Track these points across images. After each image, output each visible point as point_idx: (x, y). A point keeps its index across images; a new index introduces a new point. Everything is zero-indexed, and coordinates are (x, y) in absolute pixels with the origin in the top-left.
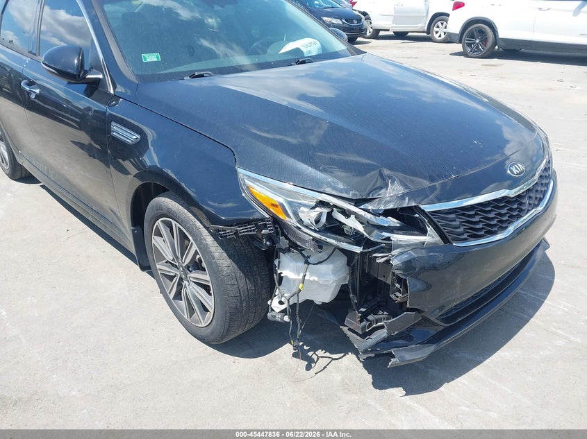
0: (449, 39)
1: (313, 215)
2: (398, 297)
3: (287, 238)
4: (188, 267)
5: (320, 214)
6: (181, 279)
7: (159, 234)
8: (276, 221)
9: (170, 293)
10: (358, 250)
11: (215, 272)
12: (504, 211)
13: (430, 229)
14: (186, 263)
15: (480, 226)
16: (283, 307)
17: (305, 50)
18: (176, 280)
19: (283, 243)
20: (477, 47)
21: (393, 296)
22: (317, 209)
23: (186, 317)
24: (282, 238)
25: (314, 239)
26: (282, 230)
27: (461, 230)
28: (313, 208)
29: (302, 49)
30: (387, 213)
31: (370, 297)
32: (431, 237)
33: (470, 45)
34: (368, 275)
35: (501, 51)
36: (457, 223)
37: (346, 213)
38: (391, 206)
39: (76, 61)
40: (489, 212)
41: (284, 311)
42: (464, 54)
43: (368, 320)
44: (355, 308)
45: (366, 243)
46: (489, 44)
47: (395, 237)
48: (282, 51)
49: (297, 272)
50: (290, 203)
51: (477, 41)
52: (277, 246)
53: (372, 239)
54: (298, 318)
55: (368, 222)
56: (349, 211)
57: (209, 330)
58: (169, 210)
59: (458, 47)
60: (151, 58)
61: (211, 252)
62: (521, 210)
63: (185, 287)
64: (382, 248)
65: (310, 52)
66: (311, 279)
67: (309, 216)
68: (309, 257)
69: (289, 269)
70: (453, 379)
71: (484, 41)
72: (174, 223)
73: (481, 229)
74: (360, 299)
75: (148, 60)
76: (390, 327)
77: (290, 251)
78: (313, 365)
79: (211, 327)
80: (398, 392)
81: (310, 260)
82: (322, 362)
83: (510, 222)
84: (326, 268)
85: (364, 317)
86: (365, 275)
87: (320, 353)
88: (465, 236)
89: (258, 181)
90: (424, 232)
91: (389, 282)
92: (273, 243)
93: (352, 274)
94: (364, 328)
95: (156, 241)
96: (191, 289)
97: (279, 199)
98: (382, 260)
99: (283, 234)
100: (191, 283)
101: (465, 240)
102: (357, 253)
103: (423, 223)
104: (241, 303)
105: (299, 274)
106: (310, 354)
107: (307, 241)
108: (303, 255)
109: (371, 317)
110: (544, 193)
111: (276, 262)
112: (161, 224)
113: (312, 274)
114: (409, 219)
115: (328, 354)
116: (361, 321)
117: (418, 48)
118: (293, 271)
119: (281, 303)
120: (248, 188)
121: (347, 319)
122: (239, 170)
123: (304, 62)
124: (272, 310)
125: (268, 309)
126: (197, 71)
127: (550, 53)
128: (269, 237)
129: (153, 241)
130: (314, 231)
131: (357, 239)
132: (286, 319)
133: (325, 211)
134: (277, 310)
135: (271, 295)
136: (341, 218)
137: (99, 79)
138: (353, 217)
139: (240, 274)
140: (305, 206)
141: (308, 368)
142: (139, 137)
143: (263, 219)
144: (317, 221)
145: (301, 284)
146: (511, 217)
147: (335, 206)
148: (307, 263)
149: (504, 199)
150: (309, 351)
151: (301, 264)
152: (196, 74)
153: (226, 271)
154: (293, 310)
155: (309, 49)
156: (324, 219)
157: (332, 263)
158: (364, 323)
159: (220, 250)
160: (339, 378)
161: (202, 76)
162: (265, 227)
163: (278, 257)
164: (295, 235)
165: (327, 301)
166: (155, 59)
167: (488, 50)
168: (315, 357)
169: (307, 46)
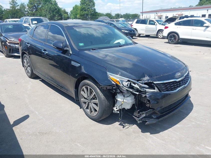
0: (164, 38)
1: (127, 83)
2: (148, 105)
3: (119, 90)
4: (91, 99)
5: (128, 84)
6: (89, 103)
7: (83, 91)
8: (117, 85)
9: (85, 107)
10: (138, 93)
11: (100, 99)
12: (175, 85)
13: (156, 88)
14: (91, 98)
15: (169, 88)
16: (117, 110)
17: (121, 43)
18: (87, 103)
19: (118, 91)
20: (173, 41)
21: (147, 105)
22: (128, 82)
23: (89, 114)
24: (118, 90)
25: (127, 90)
26: (118, 87)
27: (164, 89)
28: (127, 82)
29: (120, 42)
30: (145, 84)
31: (140, 107)
32: (156, 90)
33: (170, 40)
34: (140, 101)
35: (181, 42)
36: (163, 87)
37: (135, 83)
38: (146, 82)
39: (62, 45)
40: (171, 85)
41: (118, 111)
42: (168, 43)
43: (140, 114)
44: (136, 110)
45: (140, 91)
46: (177, 39)
47: (147, 90)
48: (114, 43)
49: (121, 99)
50: (121, 81)
51: (173, 39)
52: (117, 92)
53: (142, 90)
54: (121, 112)
55: (140, 86)
56: (136, 83)
57: (96, 116)
58: (88, 84)
59: (167, 40)
60: (81, 44)
61: (99, 94)
62: (180, 85)
63: (90, 105)
64: (144, 93)
65: (122, 43)
66: (125, 101)
67: (125, 84)
68: (125, 95)
69: (119, 98)
70: (163, 131)
71: (175, 39)
72: (88, 87)
73: (169, 89)
74: (138, 108)
75: (81, 45)
76: (146, 113)
77: (120, 93)
78: (125, 127)
79: (97, 115)
80: (148, 134)
81: (125, 96)
82: (127, 127)
83: (177, 88)
84: (129, 99)
85: (139, 113)
86: (139, 101)
87: (126, 124)
88: (165, 90)
89: (113, 75)
90: (154, 89)
91: (146, 102)
92: (116, 91)
93: (136, 100)
94: (139, 115)
95: (82, 93)
96: (92, 105)
97: (118, 80)
98: (144, 96)
99: (119, 89)
100: (92, 103)
101: (165, 91)
102: (137, 94)
103: (154, 86)
104: (106, 108)
105: (122, 100)
106: (124, 124)
107: (125, 91)
108: (123, 95)
109: (141, 113)
110: (187, 81)
111: (116, 97)
112: (84, 88)
113: (125, 100)
114: (151, 85)
115: (128, 125)
116: (138, 113)
117: (153, 40)
118: (120, 99)
119: (116, 108)
120: (110, 77)
121: (134, 113)
122: (108, 73)
123: (121, 46)
124: (114, 110)
125: (113, 110)
126: (94, 48)
127: (198, 43)
128: (115, 89)
129: (81, 93)
130: (127, 88)
131: (137, 90)
132: (118, 112)
133: (129, 83)
134: (116, 110)
135: (114, 106)
136: (133, 85)
137: (68, 50)
138: (136, 84)
139: (106, 100)
140: (124, 81)
141: (123, 128)
142: (80, 65)
143: (114, 84)
144: (127, 85)
145: (123, 102)
146: (177, 86)
147: (132, 82)
148: (124, 97)
149: (175, 81)
150: (123, 124)
151: (123, 97)
152: (94, 49)
153: (103, 99)
154: (120, 110)
155: (122, 42)
156: (129, 85)
157: (131, 97)
158: (139, 114)
159: (101, 93)
160: (132, 130)
161: (95, 50)
162: (114, 87)
163: (116, 95)
164: (121, 89)
165: (129, 108)
166: (83, 45)
167: (176, 42)
168: (125, 125)
169: (121, 41)
